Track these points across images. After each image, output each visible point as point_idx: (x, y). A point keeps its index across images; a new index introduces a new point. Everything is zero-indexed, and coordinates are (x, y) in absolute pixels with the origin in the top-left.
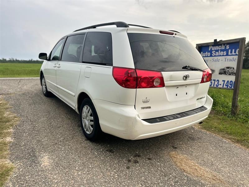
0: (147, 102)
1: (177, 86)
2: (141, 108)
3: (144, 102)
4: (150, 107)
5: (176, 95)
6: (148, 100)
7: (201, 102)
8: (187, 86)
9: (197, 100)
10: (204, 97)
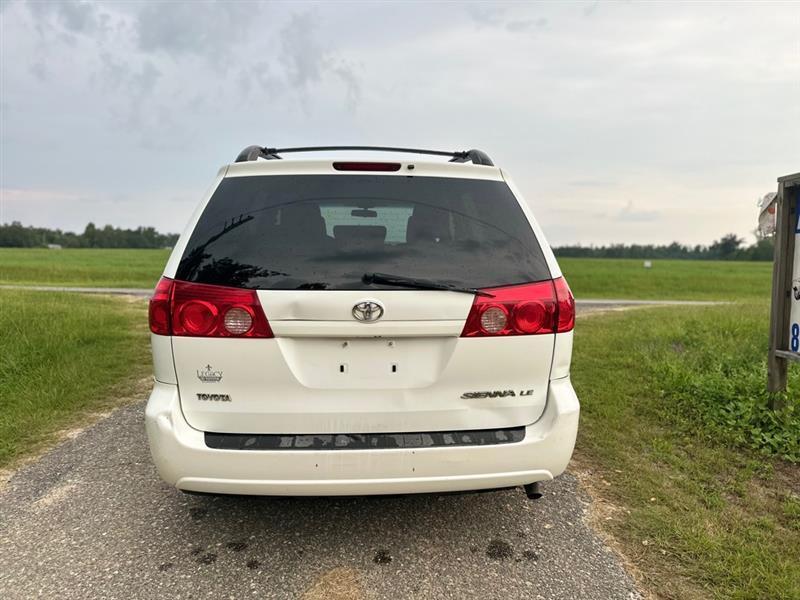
0: (214, 379)
1: (345, 340)
2: (199, 395)
3: (205, 379)
4: (226, 398)
5: (342, 369)
6: (217, 375)
7: (501, 410)
8: (394, 342)
9: (467, 396)
10: (517, 393)
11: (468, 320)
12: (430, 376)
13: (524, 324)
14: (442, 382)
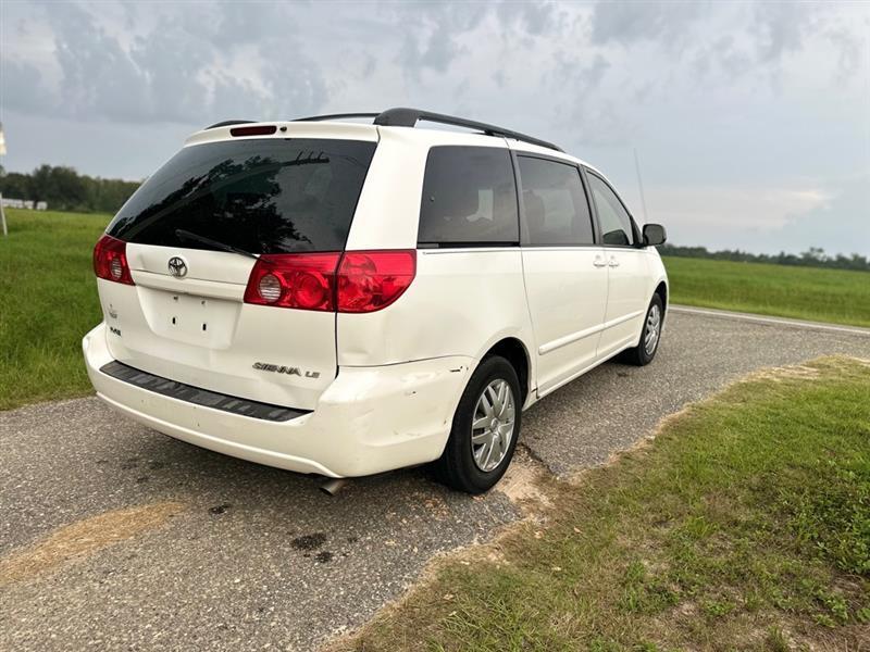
1: (176, 294)
2: (111, 328)
3: (112, 315)
4: (119, 333)
5: (174, 321)
6: (115, 313)
7: (288, 388)
8: (207, 302)
9: (258, 366)
10: (303, 373)
11: (249, 285)
12: (226, 340)
13: (302, 295)
14: (237, 346)
